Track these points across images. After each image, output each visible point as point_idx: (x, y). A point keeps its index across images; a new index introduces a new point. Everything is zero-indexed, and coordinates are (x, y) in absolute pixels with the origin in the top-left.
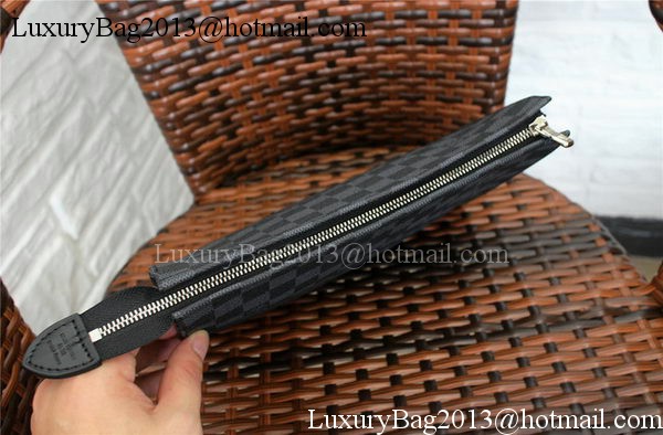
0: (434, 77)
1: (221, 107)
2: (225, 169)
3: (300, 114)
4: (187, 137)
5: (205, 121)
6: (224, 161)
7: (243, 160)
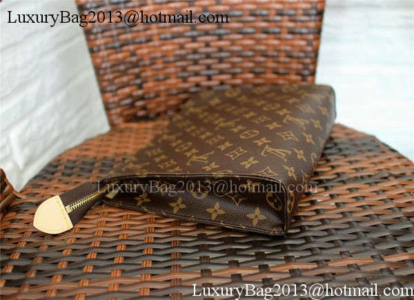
0: (273, 57)
1: (135, 65)
2: (132, 111)
3: (185, 80)
4: (111, 82)
5: (124, 73)
6: (132, 105)
7: (144, 108)
